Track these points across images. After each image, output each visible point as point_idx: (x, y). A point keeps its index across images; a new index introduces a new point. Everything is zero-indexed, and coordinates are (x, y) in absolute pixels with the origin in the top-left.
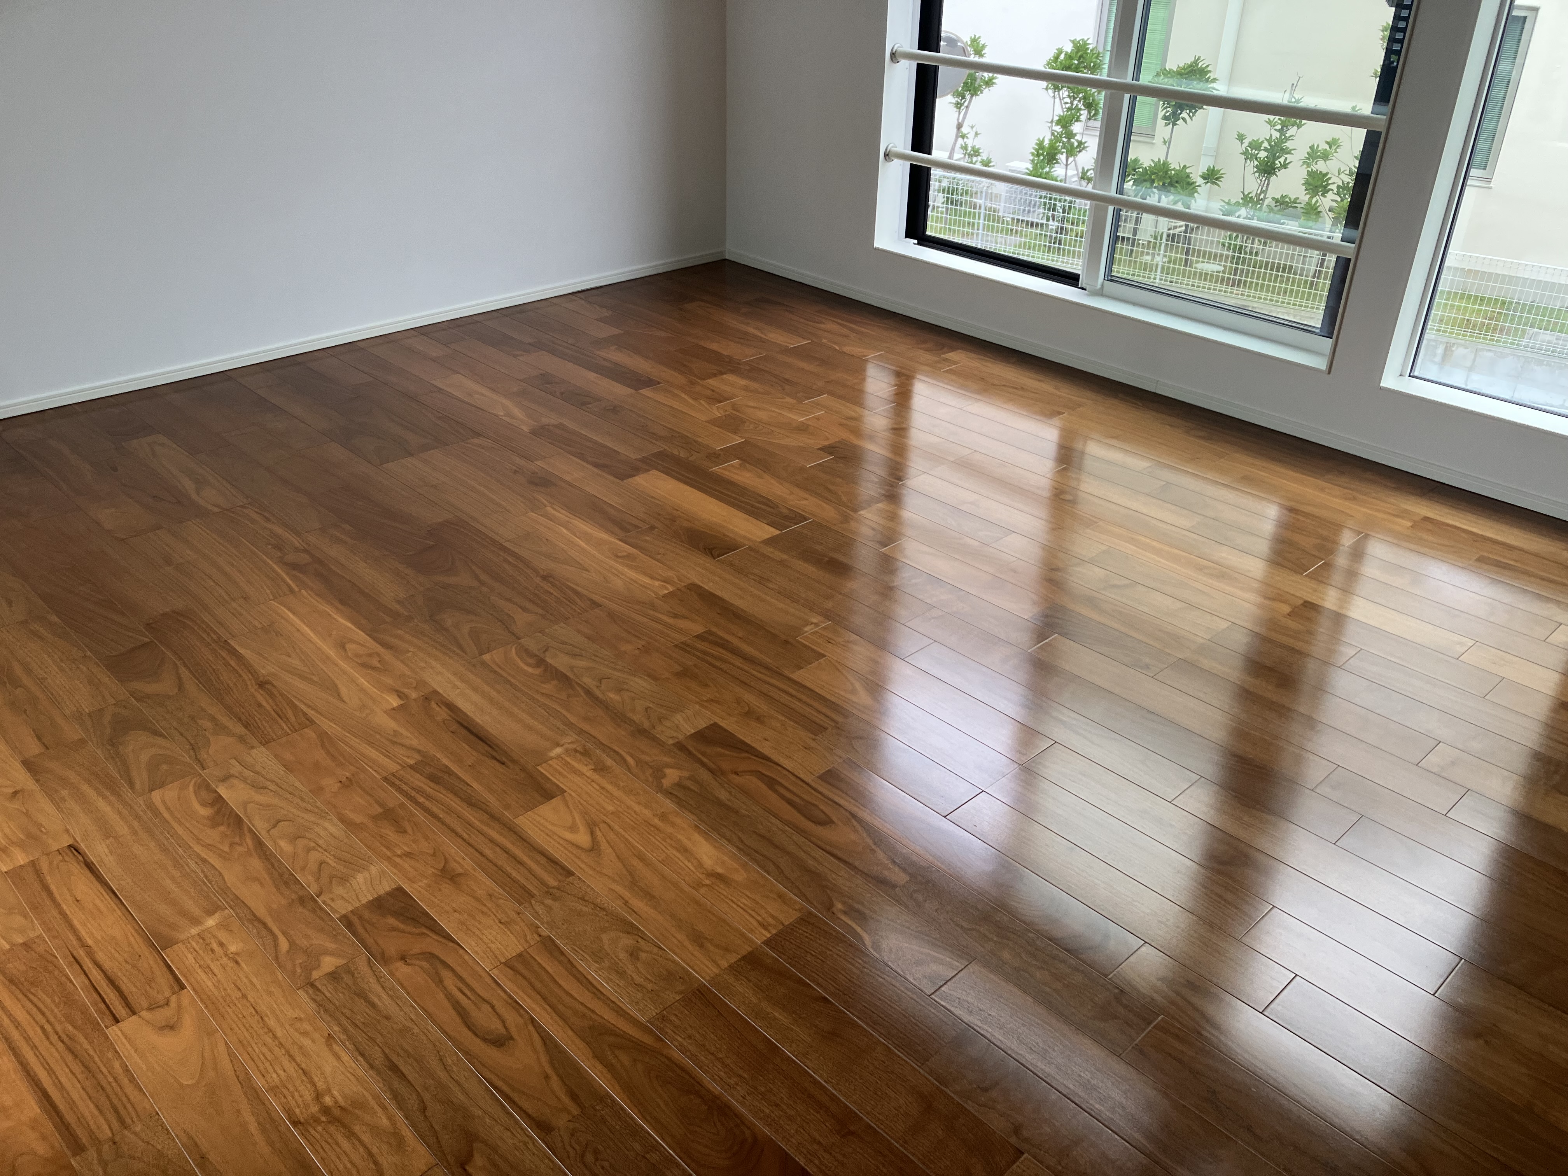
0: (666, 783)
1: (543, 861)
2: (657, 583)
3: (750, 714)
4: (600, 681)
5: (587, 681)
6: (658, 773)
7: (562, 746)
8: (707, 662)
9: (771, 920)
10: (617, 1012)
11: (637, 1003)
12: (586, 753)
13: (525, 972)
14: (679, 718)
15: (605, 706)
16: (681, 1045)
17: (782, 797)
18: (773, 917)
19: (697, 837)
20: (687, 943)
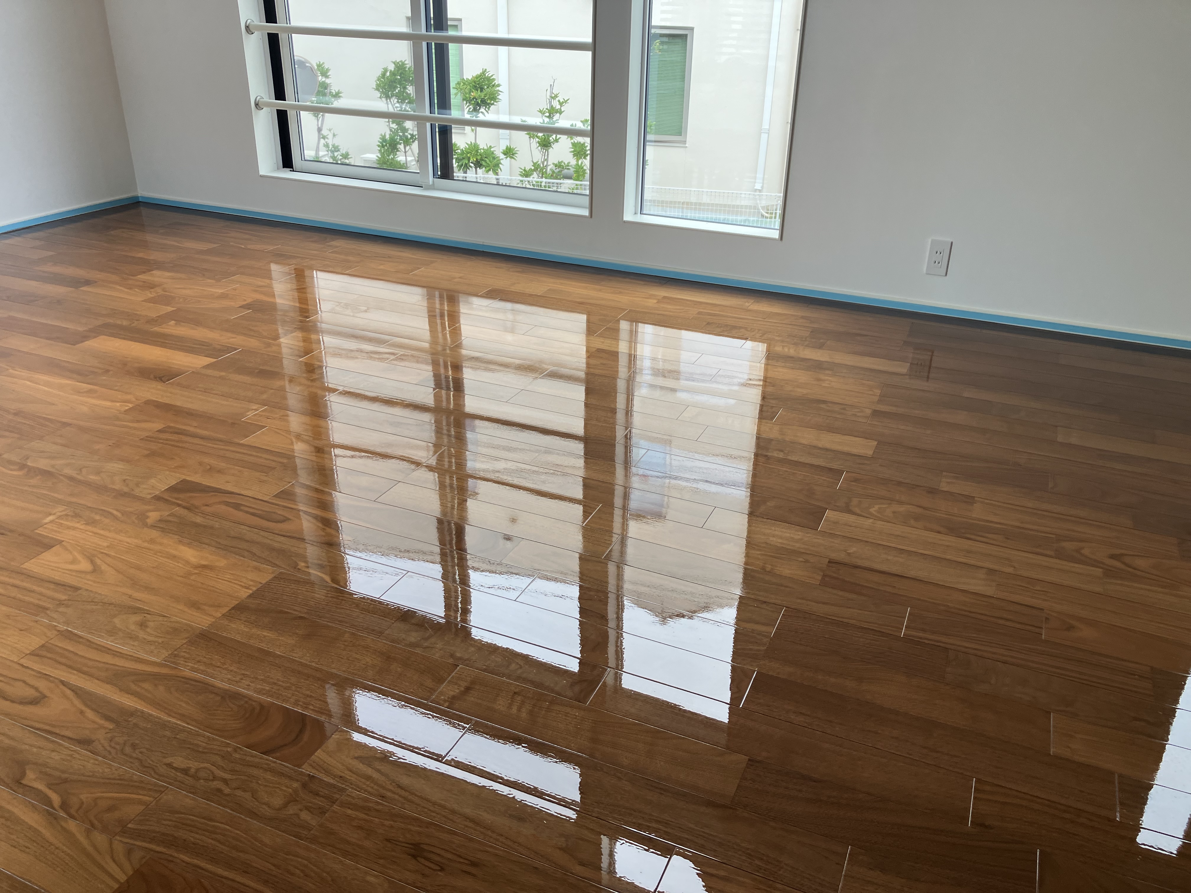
0: (149, 521)
1: (52, 586)
2: (118, 404)
3: (211, 470)
4: (80, 470)
5: (68, 471)
6: (142, 517)
7: (54, 514)
8: (170, 445)
9: (251, 583)
10: (136, 661)
11: (152, 652)
12: (76, 516)
13: (49, 655)
14: (153, 481)
15: (88, 484)
16: (192, 667)
17: (247, 512)
18: (252, 581)
19: (182, 548)
20: (186, 610)
